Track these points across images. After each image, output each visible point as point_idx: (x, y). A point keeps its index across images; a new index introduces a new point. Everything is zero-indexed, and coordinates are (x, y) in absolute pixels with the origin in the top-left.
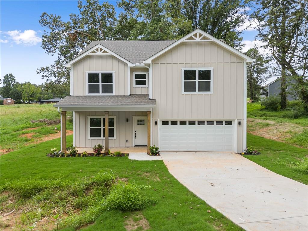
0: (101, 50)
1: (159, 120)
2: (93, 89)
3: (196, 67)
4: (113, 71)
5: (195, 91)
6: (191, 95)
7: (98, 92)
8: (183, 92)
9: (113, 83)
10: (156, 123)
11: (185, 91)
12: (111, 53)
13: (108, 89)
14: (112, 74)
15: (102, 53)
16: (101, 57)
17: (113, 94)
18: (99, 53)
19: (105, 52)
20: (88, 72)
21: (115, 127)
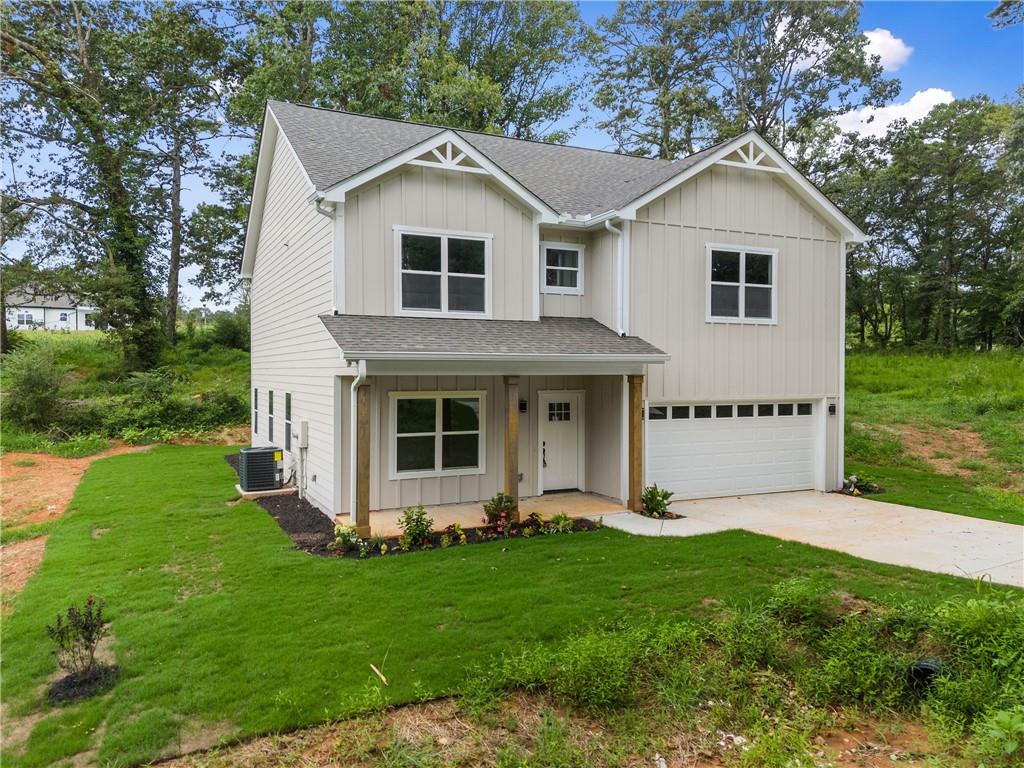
0: (456, 152)
1: (647, 404)
2: (419, 293)
3: (741, 244)
4: (486, 231)
5: (737, 315)
6: (727, 326)
7: (437, 305)
8: (709, 317)
9: (488, 276)
11: (712, 314)
12: (488, 169)
13: (469, 296)
14: (483, 243)
15: (459, 164)
16: (445, 178)
17: (487, 314)
18: (449, 164)
19: (467, 162)
20: (401, 229)
21: (482, 432)
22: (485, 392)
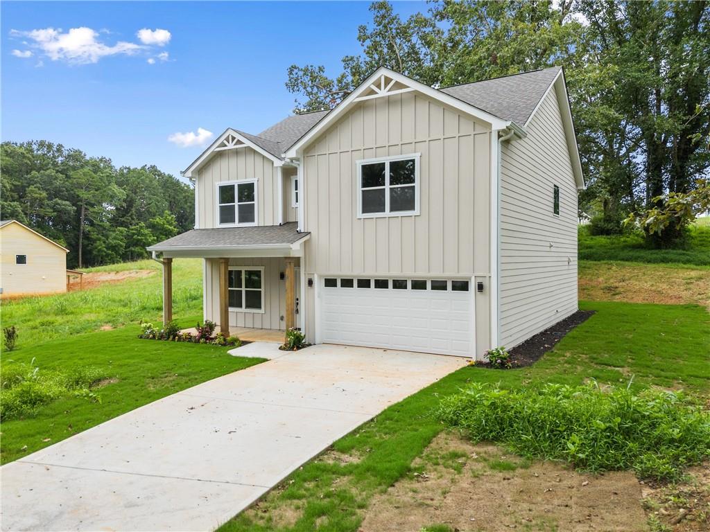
0: (233, 139)
1: (316, 276)
2: (227, 215)
3: (385, 156)
4: (254, 178)
5: (384, 211)
6: (374, 220)
8: (360, 214)
9: (256, 202)
10: (310, 283)
11: (363, 212)
12: (247, 143)
13: (247, 214)
14: (253, 184)
15: (234, 145)
17: (256, 224)
18: (230, 146)
19: (239, 142)
20: (218, 184)
21: (262, 290)
22: (264, 267)
